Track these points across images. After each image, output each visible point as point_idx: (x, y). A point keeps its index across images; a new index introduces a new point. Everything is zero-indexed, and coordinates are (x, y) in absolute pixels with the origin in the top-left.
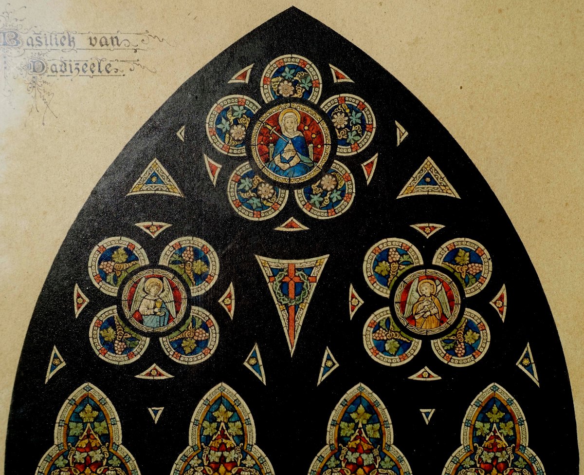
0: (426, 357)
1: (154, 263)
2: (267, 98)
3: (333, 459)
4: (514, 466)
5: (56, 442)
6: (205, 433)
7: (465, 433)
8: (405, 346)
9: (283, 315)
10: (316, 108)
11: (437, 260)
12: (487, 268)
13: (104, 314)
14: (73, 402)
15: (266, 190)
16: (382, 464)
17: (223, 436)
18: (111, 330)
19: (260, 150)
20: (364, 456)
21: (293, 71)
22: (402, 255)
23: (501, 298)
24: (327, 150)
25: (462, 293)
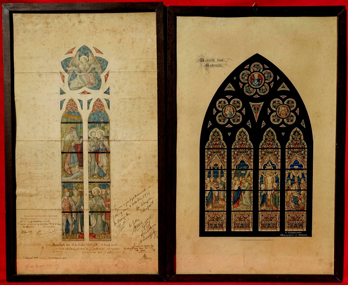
0: (283, 122)
1: (229, 104)
2: (252, 71)
3: (264, 143)
4: (300, 144)
5: (210, 140)
6: (239, 138)
7: (291, 138)
8: (279, 120)
9: (255, 114)
10: (261, 73)
11: (285, 103)
12: (295, 104)
13: (219, 114)
14: (213, 132)
15: (251, 89)
16: (274, 144)
17: (243, 138)
18: (221, 117)
19: (250, 81)
20: (271, 142)
21: (257, 66)
22: (278, 102)
23: (298, 110)
24: (264, 81)
25: (290, 109)
